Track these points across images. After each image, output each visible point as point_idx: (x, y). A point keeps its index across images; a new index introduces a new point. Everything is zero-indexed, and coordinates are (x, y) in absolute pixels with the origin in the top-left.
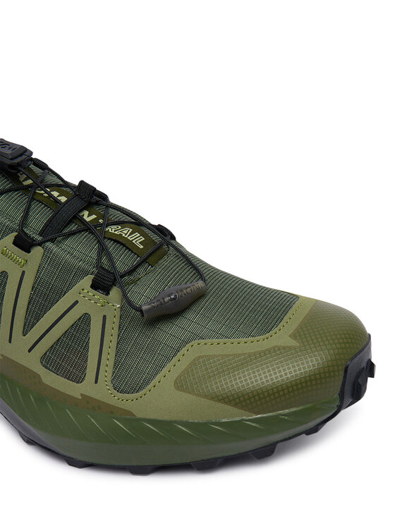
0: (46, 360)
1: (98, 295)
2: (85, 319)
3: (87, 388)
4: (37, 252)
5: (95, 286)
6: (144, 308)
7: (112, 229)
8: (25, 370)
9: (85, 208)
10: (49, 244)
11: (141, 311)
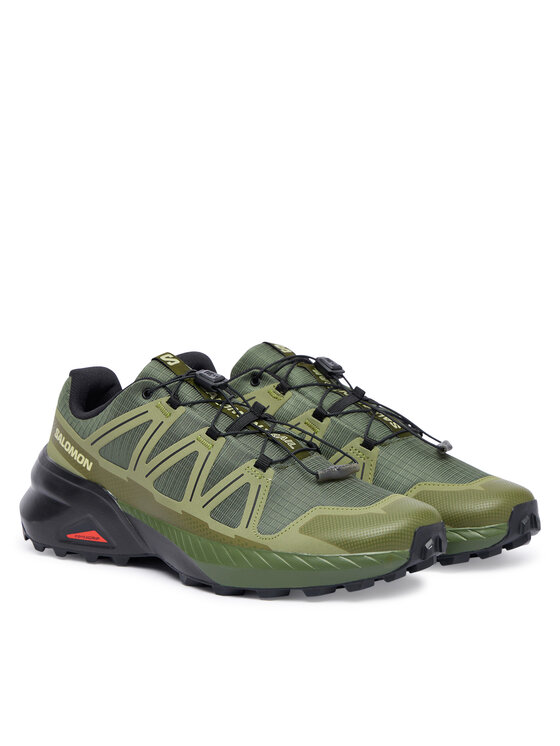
0: (214, 514)
1: (259, 471)
2: (247, 486)
3: (240, 531)
4: (221, 441)
5: (257, 466)
6: (320, 473)
7: (274, 435)
8: (197, 521)
9: (256, 420)
10: (230, 437)
11: (317, 475)
